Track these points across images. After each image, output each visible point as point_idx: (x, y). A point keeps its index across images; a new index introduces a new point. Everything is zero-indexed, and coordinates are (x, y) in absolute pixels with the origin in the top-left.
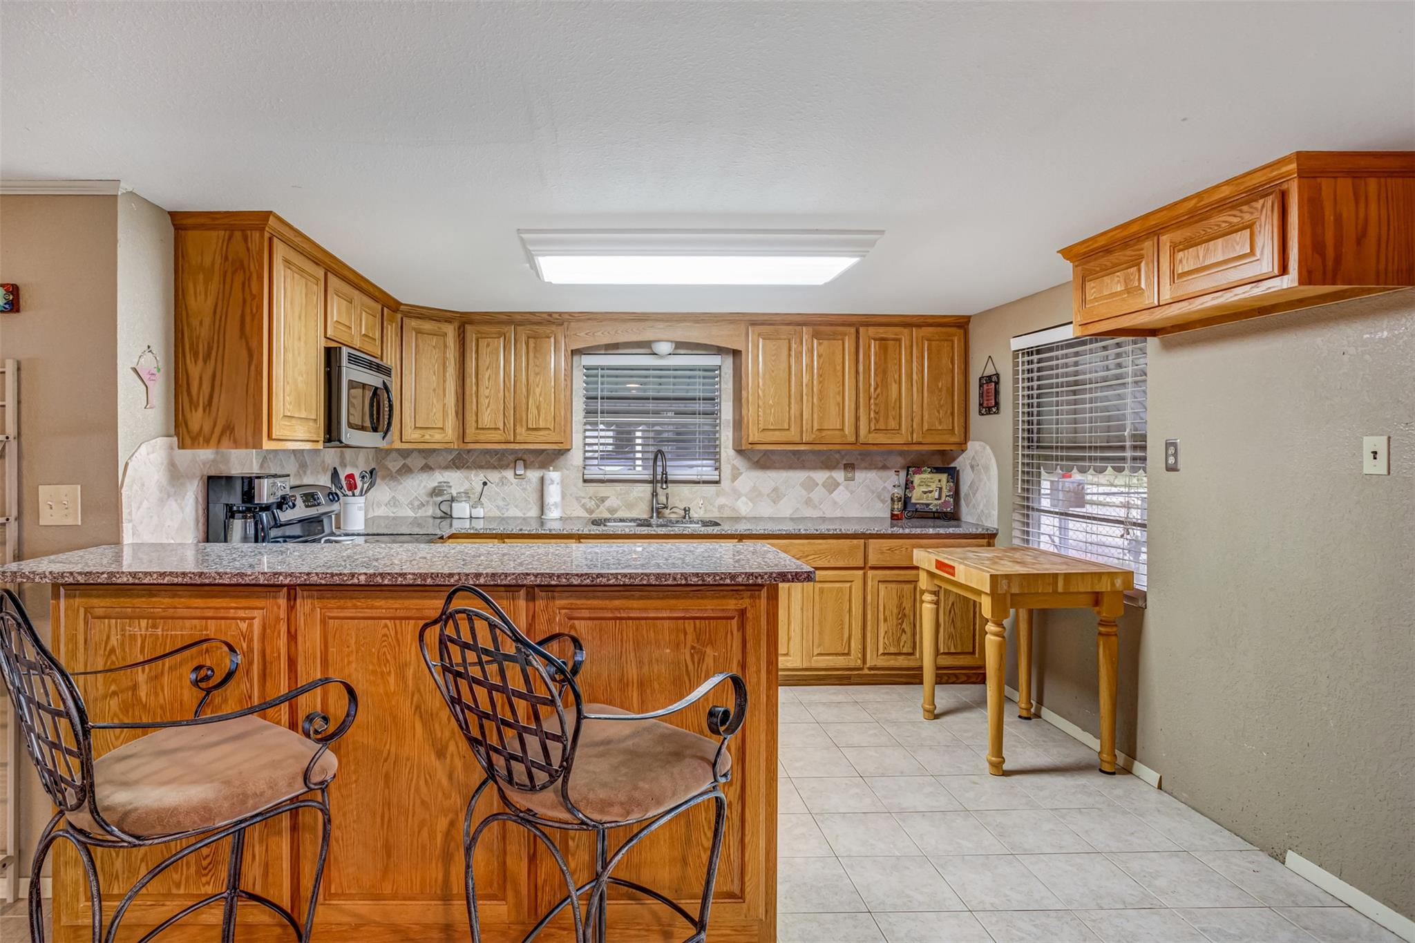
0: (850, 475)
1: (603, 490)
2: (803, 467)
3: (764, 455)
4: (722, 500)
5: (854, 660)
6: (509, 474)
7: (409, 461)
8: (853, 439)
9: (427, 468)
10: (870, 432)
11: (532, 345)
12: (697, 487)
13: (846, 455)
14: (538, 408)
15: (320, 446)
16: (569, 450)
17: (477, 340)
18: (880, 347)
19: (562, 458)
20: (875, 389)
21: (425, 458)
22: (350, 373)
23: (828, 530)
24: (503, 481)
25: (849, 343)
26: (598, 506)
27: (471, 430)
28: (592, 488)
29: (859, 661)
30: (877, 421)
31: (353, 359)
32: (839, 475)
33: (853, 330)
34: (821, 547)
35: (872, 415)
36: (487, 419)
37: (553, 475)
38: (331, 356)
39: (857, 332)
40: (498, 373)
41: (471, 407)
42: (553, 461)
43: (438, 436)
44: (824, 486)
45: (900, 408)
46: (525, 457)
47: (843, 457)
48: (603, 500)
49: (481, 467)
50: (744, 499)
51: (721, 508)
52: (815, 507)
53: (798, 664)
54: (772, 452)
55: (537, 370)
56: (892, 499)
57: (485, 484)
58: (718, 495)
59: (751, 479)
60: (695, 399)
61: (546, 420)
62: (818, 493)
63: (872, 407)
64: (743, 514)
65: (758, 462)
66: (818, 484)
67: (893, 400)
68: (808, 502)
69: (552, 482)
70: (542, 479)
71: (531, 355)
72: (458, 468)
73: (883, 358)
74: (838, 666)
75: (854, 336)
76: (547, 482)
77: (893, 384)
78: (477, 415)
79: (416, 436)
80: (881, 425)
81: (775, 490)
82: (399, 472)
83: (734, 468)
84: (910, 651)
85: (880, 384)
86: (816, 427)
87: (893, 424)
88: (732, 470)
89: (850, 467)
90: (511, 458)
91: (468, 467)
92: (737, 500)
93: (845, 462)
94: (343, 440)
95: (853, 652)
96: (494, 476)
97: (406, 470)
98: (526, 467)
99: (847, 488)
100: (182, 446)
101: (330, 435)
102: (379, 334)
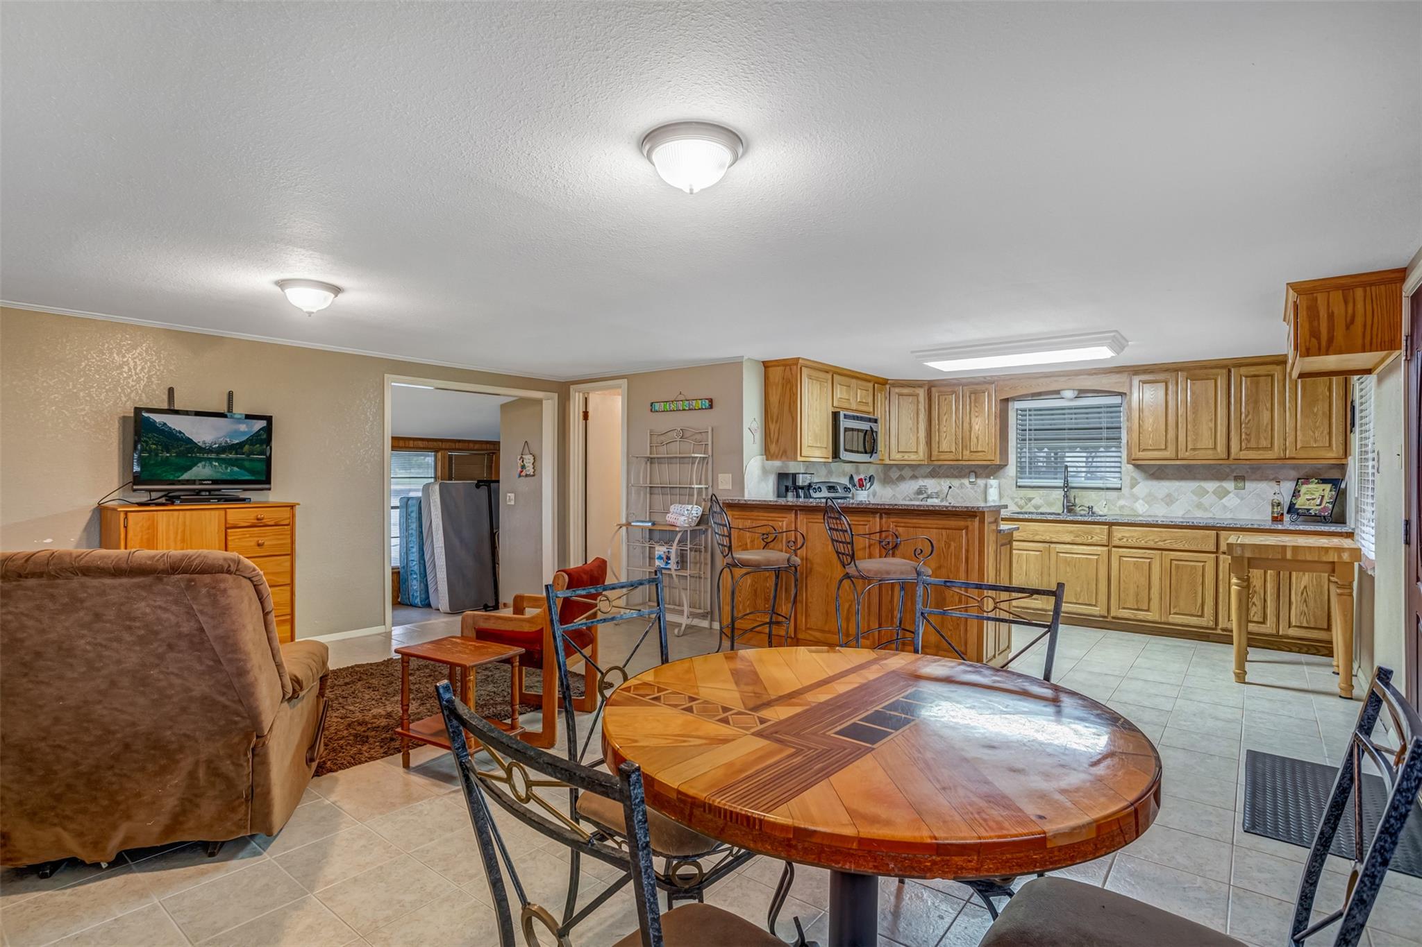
0: (1241, 485)
1: (1030, 493)
2: (1194, 478)
3: (1159, 469)
4: (1121, 502)
5: (1207, 621)
6: (966, 481)
7: (903, 473)
8: (1225, 456)
9: (914, 477)
10: (1241, 450)
11: (973, 398)
12: (1102, 493)
13: (1236, 469)
14: (977, 438)
15: (830, 460)
16: (1006, 465)
17: (939, 397)
18: (1251, 383)
19: (1002, 471)
20: (1246, 416)
21: (913, 471)
22: (844, 423)
24: (962, 486)
25: (1221, 382)
26: (1027, 504)
27: (935, 453)
28: (1023, 492)
29: (1211, 623)
30: (1248, 441)
31: (845, 416)
32: (1229, 485)
33: (1225, 371)
35: (1243, 437)
36: (945, 446)
37: (993, 482)
38: (835, 416)
39: (1230, 371)
40: (951, 417)
41: (935, 438)
42: (995, 473)
43: (913, 457)
44: (1214, 493)
45: (1272, 430)
46: (976, 470)
47: (1232, 471)
48: (1030, 500)
49: (948, 477)
50: (1141, 501)
51: (1122, 507)
52: (1206, 510)
53: (1157, 618)
54: (1166, 466)
55: (977, 414)
56: (1273, 505)
57: (950, 487)
58: (1119, 498)
59: (1146, 487)
60: (1101, 428)
61: (982, 446)
62: (1208, 500)
63: (1243, 430)
64: (1141, 513)
65: (1153, 474)
66: (1208, 492)
67: (1265, 424)
68: (1199, 506)
69: (991, 487)
70: (986, 485)
71: (973, 404)
72: (933, 477)
73: (1254, 391)
74: (1192, 624)
75: (1225, 377)
76: (989, 486)
77: (1265, 410)
78: (939, 443)
79: (899, 456)
80: (1253, 444)
81: (1169, 495)
82: (897, 479)
83: (1132, 478)
84: (1261, 620)
85: (1251, 412)
86: (1190, 447)
87: (1264, 443)
88: (1131, 480)
89: (1240, 478)
90: (967, 471)
91: (939, 477)
92: (1135, 502)
93: (1235, 474)
94: (841, 456)
95: (1206, 615)
96: (956, 482)
97: (901, 478)
98: (976, 477)
99: (1237, 495)
100: (767, 460)
101: (836, 455)
102: (870, 400)
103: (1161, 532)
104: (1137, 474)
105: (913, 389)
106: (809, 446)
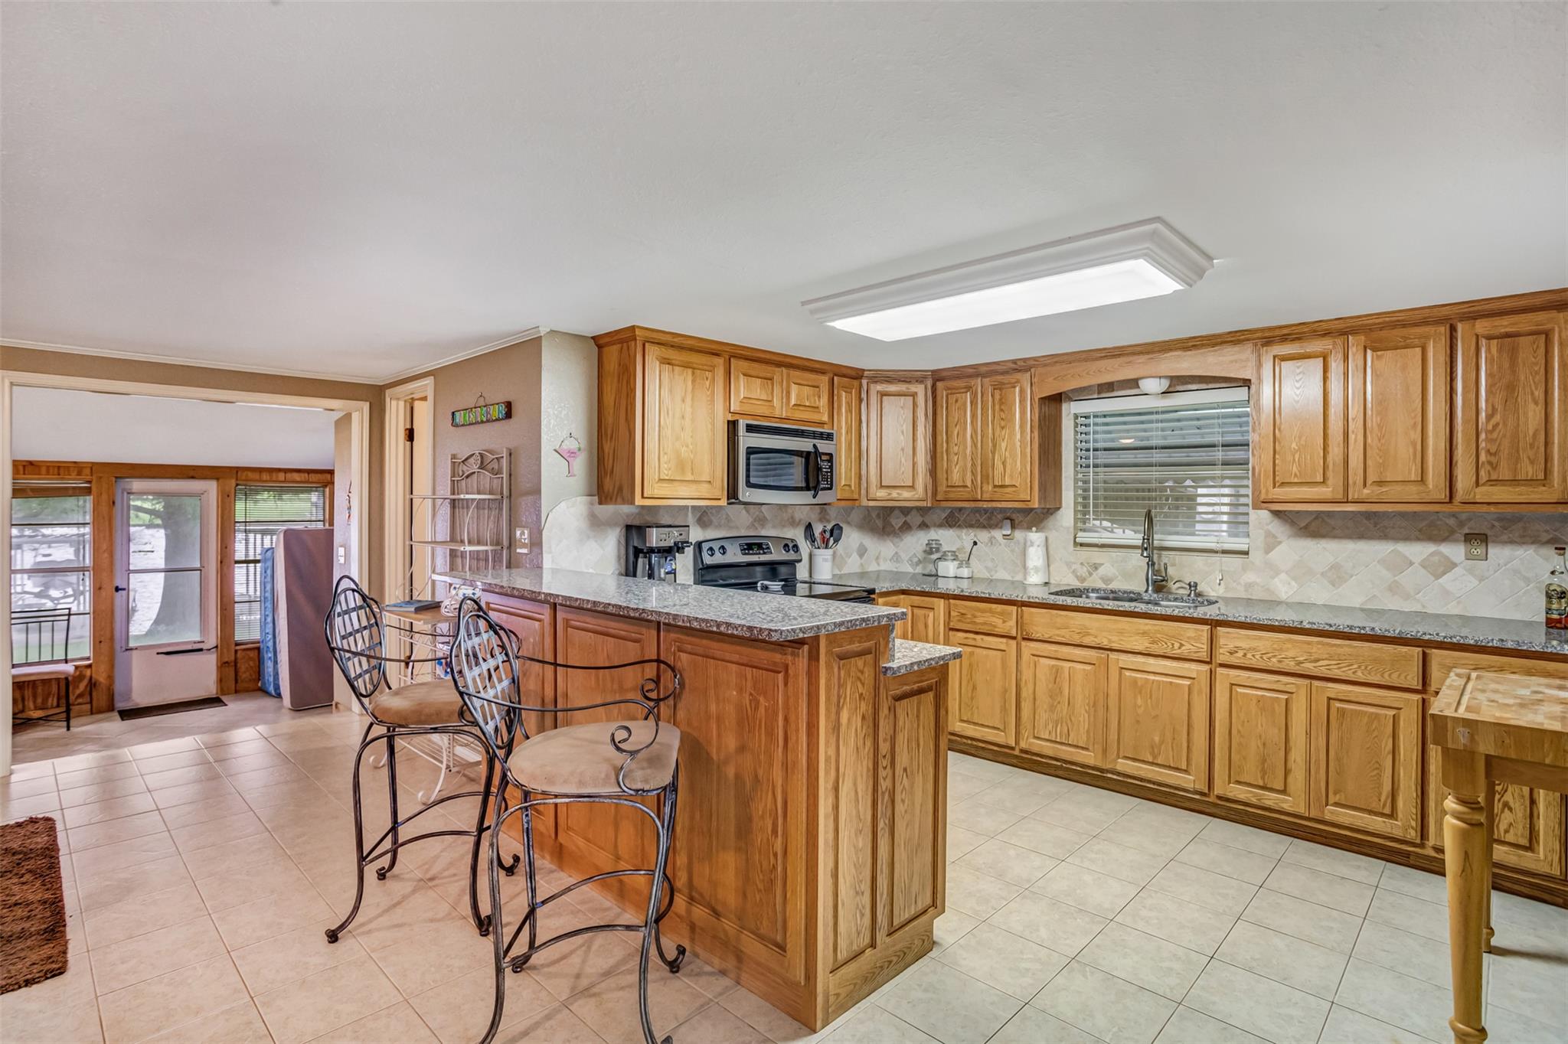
0: (1479, 551)
1: (1096, 556)
2: (1384, 536)
3: (1316, 518)
4: (1250, 577)
5: (1403, 826)
6: (998, 534)
7: (909, 518)
8: (1443, 496)
9: (924, 526)
10: (1477, 484)
11: (997, 397)
12: (1215, 559)
13: (1470, 519)
14: (1004, 463)
15: (724, 502)
16: (1059, 508)
17: (947, 396)
18: (1500, 350)
19: (1052, 518)
20: (1489, 417)
21: (922, 516)
22: (746, 440)
23: (1351, 627)
24: (991, 540)
25: (1436, 354)
26: (1091, 574)
27: (942, 488)
28: (1085, 554)
29: (1413, 833)
30: (1494, 467)
31: (750, 428)
32: (1455, 551)
33: (1443, 330)
34: (1340, 651)
35: (1483, 457)
36: (956, 477)
37: (1035, 537)
39: (1453, 329)
40: (965, 429)
41: (943, 464)
42: (1042, 521)
43: (906, 494)
44: (1423, 565)
45: (1547, 444)
46: (1014, 516)
47: (1462, 524)
48: (1096, 567)
49: (971, 526)
50: (1283, 576)
51: (1249, 586)
52: (1407, 597)
53: (1301, 810)
54: (1330, 514)
55: (1003, 423)
56: (1549, 597)
57: (975, 543)
58: (1244, 569)
59: (1293, 550)
60: (1214, 446)
61: (1011, 476)
62: (1411, 578)
63: (1483, 445)
64: (1283, 596)
65: (1306, 527)
66: (1411, 564)
67: (1531, 433)
68: (1394, 589)
69: (1032, 544)
70: (1025, 540)
71: (997, 407)
72: (951, 526)
73: (1506, 365)
74: (1370, 829)
75: (1444, 342)
76: (1029, 543)
77: (1532, 406)
78: (947, 473)
79: (882, 494)
80: (1505, 473)
81: (1335, 567)
82: (901, 528)
83: (1269, 534)
85: (1500, 408)
86: (1370, 480)
87: (1528, 470)
88: (1266, 537)
89: (1478, 538)
90: (1000, 516)
91: (959, 526)
92: (1273, 578)
93: (1467, 531)
94: (741, 498)
95: (1400, 815)
96: (983, 535)
97: (906, 527)
98: (1013, 527)
99: (1470, 571)
100: (600, 503)
101: (732, 494)
102: (824, 402)
103: (1309, 643)
104: (1277, 528)
105: (907, 385)
106: (661, 480)
